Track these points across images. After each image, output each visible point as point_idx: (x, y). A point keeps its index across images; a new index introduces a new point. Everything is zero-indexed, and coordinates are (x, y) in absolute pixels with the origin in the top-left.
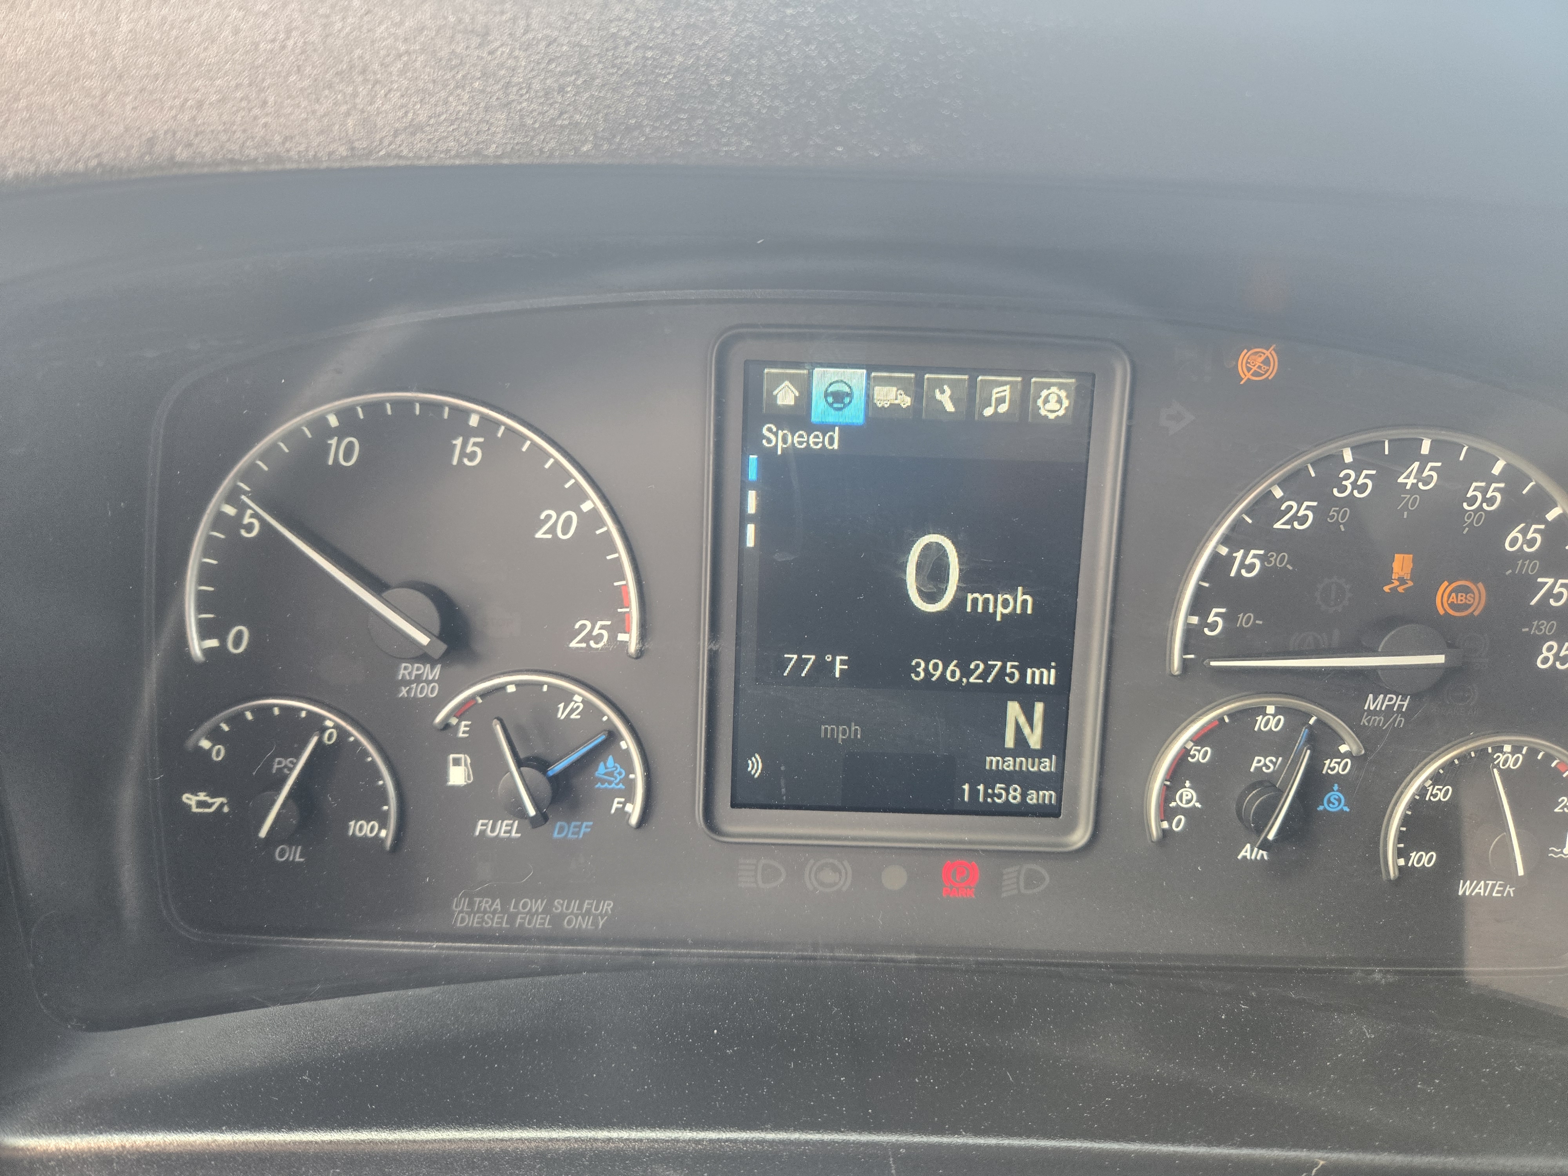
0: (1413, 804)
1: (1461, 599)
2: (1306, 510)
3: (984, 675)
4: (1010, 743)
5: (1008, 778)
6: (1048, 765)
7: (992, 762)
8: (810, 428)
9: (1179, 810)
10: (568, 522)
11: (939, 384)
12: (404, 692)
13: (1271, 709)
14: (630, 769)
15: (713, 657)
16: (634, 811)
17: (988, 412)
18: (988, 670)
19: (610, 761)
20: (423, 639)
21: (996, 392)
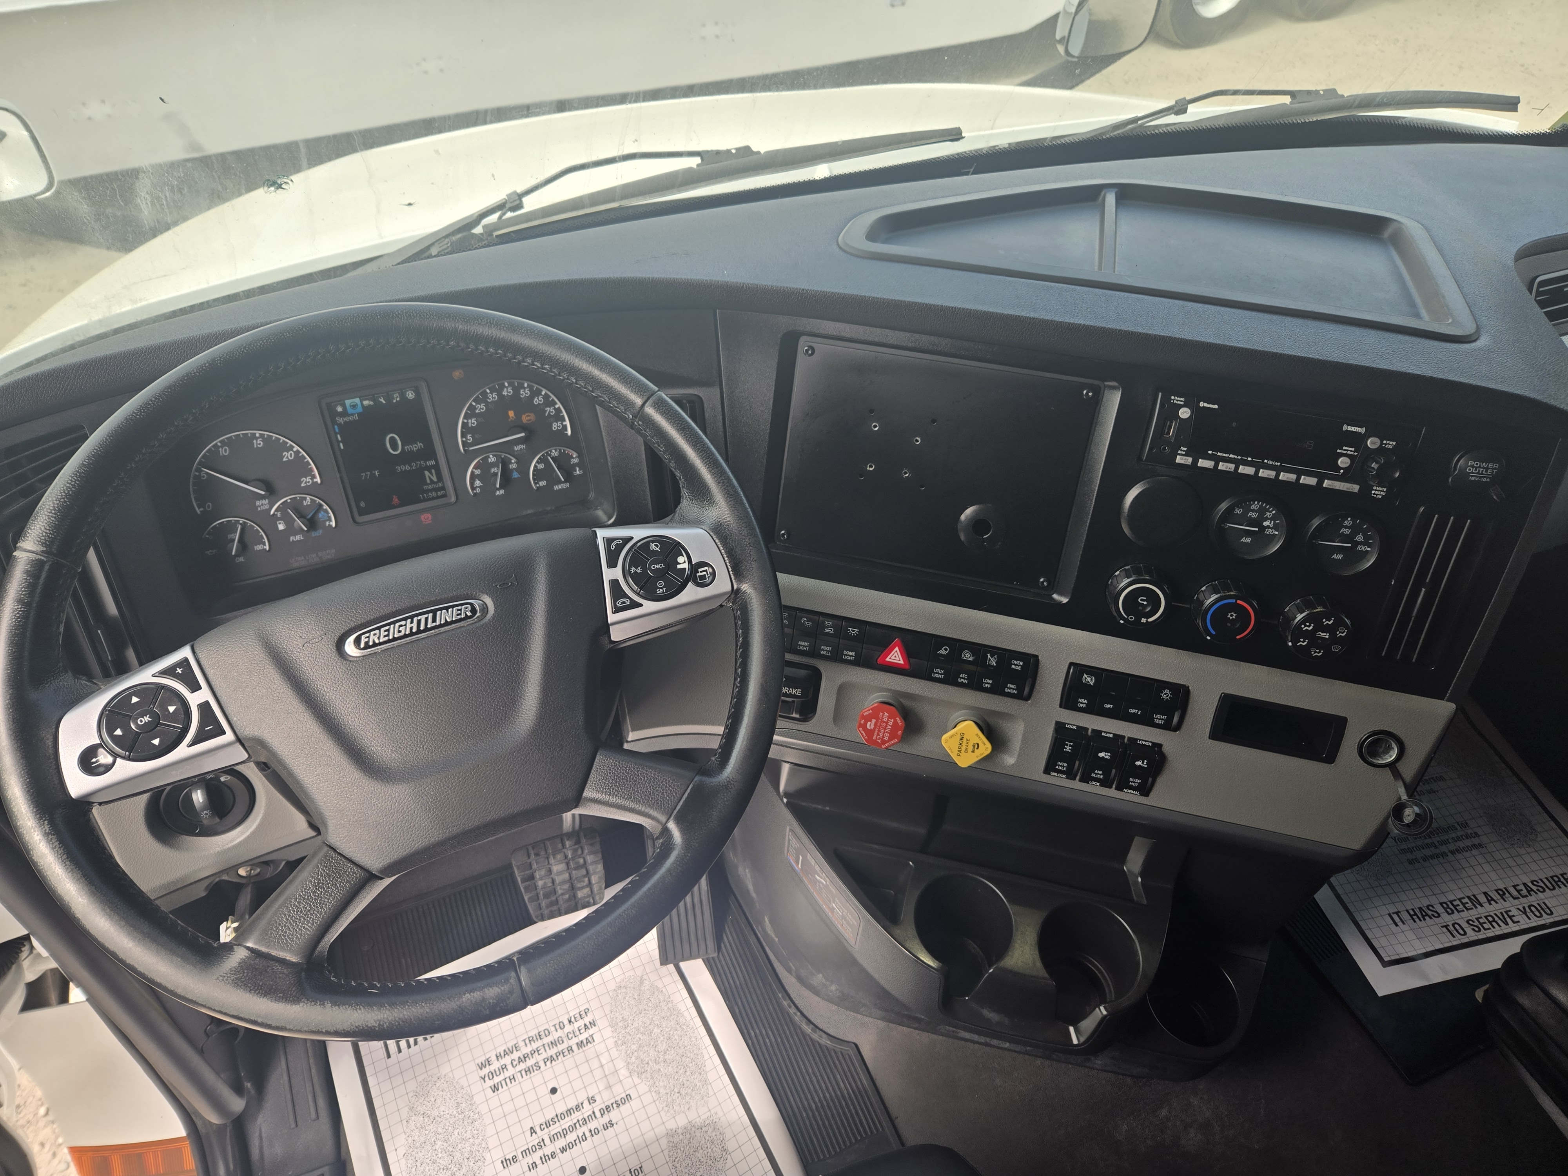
0: (534, 470)
1: (529, 418)
2: (482, 406)
3: (416, 466)
4: (428, 481)
5: (431, 490)
6: (440, 485)
7: (425, 487)
8: (349, 415)
9: (477, 487)
10: (291, 455)
11: (380, 397)
12: (259, 509)
13: (491, 456)
14: (328, 513)
15: (341, 478)
16: (333, 524)
17: (395, 401)
18: (417, 465)
19: (322, 513)
20: (263, 493)
21: (395, 396)
